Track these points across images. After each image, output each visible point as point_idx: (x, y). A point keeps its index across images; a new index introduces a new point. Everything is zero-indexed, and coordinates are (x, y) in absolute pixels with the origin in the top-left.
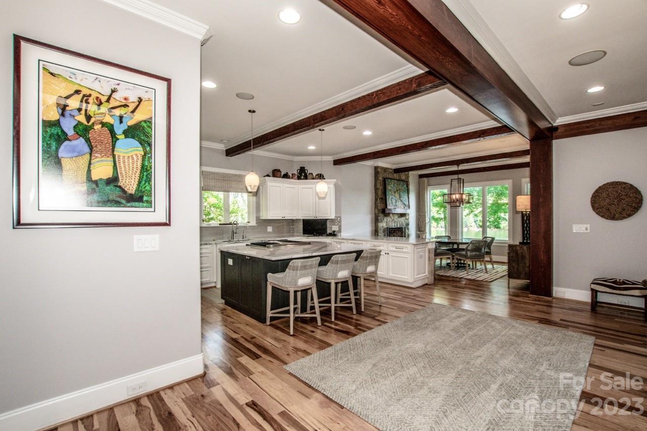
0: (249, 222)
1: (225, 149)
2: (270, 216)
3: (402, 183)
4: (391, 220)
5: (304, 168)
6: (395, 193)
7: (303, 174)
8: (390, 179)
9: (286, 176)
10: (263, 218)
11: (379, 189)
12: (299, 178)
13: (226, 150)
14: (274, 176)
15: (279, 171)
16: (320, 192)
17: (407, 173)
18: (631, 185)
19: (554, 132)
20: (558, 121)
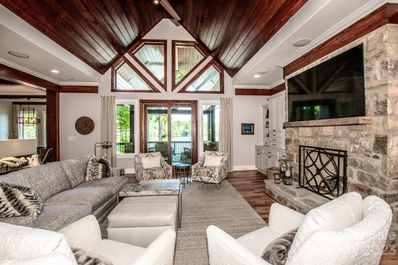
18: (90, 119)
19: (61, 89)
20: (61, 83)
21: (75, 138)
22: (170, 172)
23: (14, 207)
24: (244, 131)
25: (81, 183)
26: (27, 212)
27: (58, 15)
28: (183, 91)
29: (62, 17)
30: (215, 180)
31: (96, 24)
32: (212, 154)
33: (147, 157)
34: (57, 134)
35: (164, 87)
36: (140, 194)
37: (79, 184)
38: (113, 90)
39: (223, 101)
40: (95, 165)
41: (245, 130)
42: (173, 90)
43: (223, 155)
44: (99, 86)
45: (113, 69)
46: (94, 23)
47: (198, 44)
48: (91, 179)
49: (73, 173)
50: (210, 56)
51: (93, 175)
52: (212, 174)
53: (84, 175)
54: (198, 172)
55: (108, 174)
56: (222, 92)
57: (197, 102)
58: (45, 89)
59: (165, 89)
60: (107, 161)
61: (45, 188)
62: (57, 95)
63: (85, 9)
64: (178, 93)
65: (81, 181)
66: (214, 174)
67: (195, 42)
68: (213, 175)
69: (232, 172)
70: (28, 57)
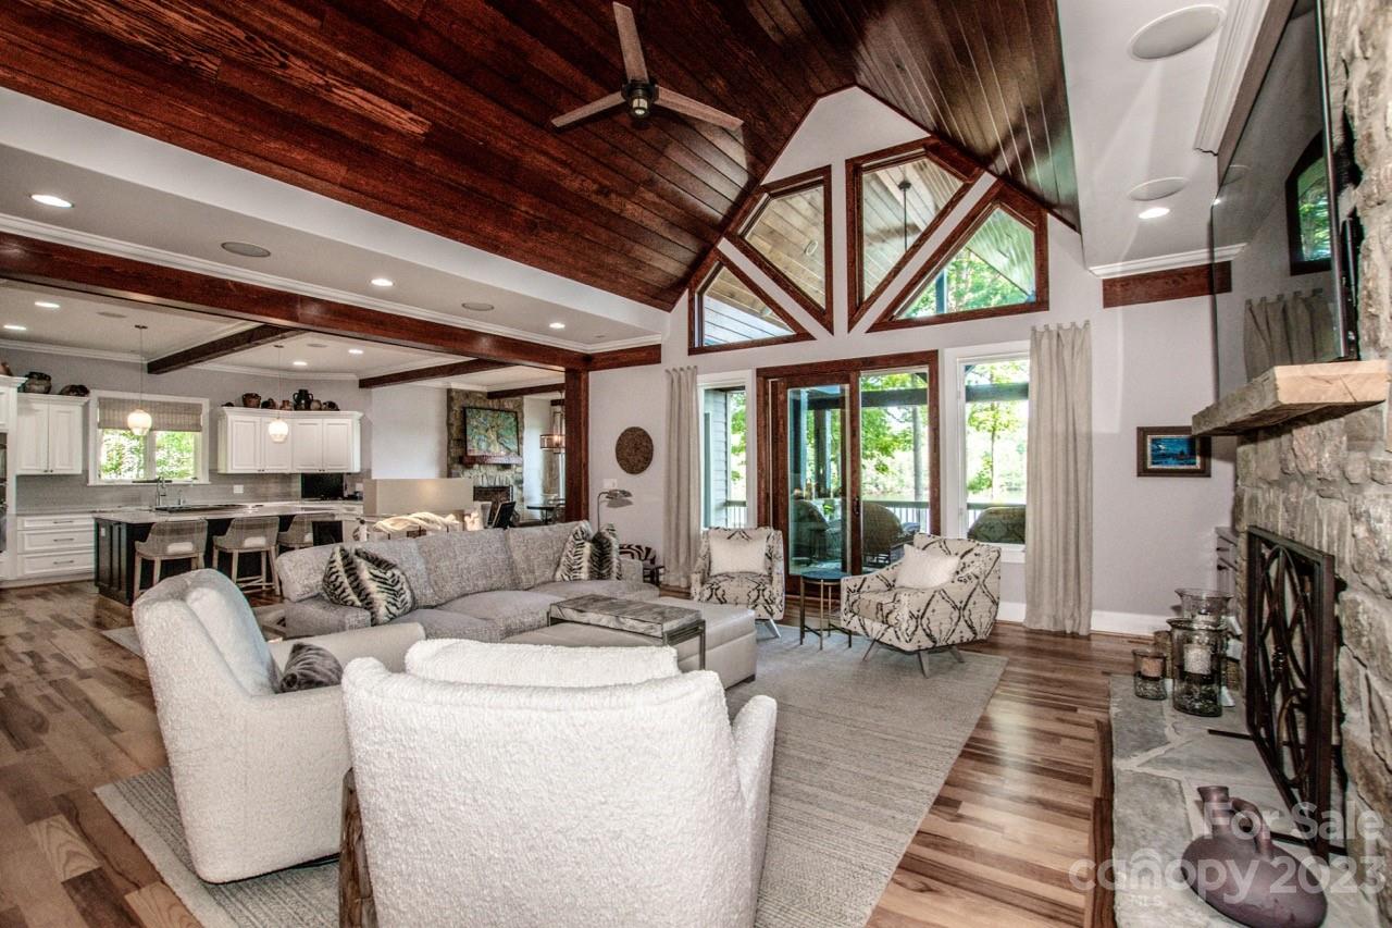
0: (195, 478)
1: (146, 362)
2: (234, 468)
3: (503, 414)
4: (480, 474)
5: (306, 391)
6: (487, 431)
7: (303, 401)
8: (476, 408)
9: (269, 405)
10: (222, 471)
11: (452, 425)
12: (297, 407)
13: (149, 365)
14: (246, 405)
15: (256, 396)
16: (275, 435)
17: (518, 398)
18: (645, 432)
19: (590, 362)
20: (591, 349)
21: (615, 481)
22: (775, 592)
23: (353, 589)
24: (1149, 460)
25: (544, 583)
26: (371, 603)
27: (515, 208)
28: (887, 323)
29: (523, 208)
30: (898, 638)
31: (607, 195)
32: (931, 546)
33: (729, 538)
34: (583, 472)
35: (824, 316)
36: (585, 620)
37: (538, 585)
38: (692, 351)
39: (1045, 341)
40: (577, 546)
41: (1159, 457)
42: (851, 324)
43: (969, 551)
44: (662, 343)
45: (691, 294)
46: (598, 192)
47: (937, 144)
48: (566, 578)
49: (527, 558)
50: (986, 174)
51: (571, 570)
52: (890, 616)
53: (554, 566)
54: (855, 601)
55: (604, 572)
56: (1040, 302)
57: (937, 358)
58: (562, 369)
59: (825, 326)
60: (608, 540)
61: (452, 578)
62: (584, 377)
63: (566, 171)
64: (867, 332)
65: (543, 579)
66: (894, 614)
67: (927, 139)
68: (892, 619)
69: (1083, 632)
70: (493, 308)
